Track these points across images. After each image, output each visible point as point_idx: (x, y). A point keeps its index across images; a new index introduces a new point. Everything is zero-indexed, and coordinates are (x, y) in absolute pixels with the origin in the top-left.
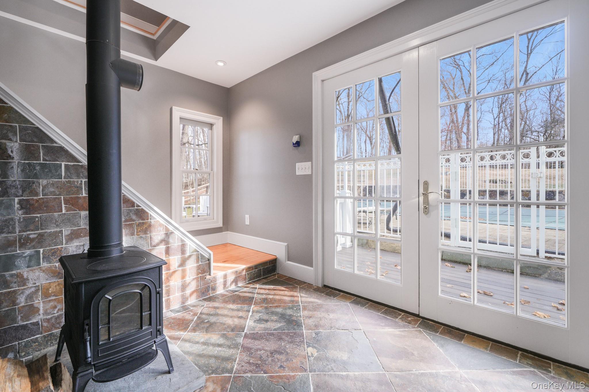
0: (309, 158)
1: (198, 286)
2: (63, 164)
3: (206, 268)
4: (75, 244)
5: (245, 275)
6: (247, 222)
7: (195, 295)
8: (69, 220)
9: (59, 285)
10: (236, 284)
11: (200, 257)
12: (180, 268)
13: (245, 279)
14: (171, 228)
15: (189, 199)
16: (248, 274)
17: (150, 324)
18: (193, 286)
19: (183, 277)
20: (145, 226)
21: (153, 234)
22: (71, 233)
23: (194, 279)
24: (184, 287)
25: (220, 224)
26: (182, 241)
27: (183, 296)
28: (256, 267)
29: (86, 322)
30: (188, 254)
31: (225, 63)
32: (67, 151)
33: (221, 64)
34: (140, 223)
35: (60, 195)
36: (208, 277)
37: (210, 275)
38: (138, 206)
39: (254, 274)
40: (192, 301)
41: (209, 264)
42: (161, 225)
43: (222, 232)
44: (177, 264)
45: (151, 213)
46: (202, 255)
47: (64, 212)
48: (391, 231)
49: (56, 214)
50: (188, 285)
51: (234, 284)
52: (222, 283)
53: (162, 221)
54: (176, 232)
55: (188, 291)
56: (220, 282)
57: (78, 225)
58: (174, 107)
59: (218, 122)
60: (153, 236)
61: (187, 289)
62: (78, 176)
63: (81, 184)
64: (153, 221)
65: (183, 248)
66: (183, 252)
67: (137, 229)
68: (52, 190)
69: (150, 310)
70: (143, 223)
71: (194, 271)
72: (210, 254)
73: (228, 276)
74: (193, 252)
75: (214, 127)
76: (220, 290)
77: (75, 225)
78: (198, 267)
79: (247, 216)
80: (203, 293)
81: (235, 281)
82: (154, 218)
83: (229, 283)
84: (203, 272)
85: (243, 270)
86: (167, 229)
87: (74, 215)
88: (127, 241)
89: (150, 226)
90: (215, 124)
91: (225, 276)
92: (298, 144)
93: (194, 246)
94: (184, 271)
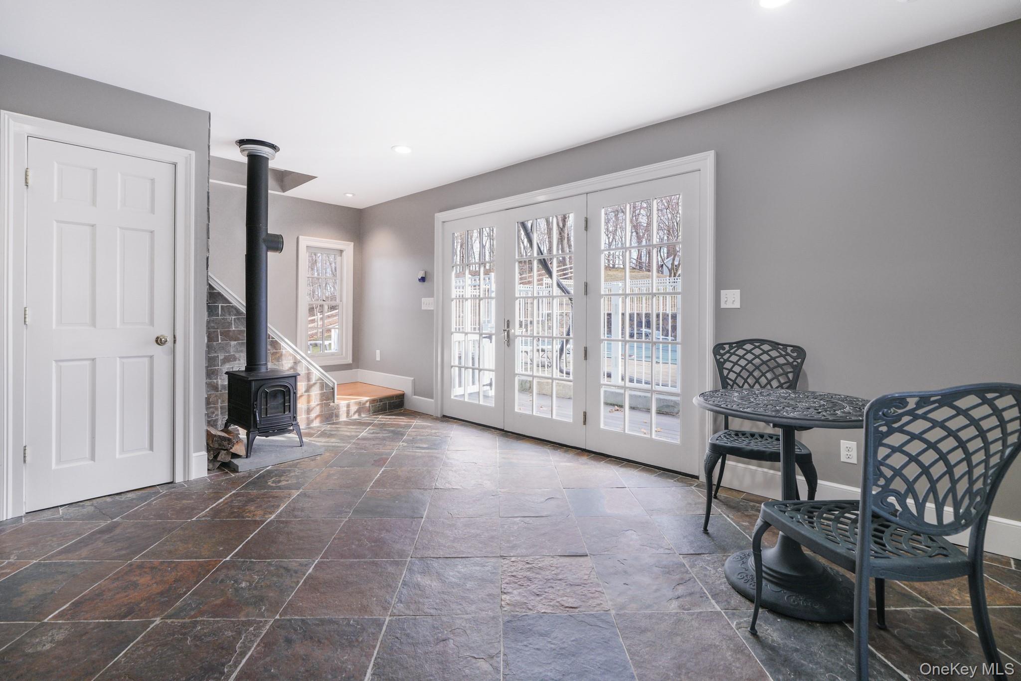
0: (431, 294)
1: (321, 411)
2: (220, 305)
3: (330, 396)
4: (227, 367)
5: (369, 406)
6: (378, 359)
7: (318, 420)
8: (223, 347)
9: (216, 396)
10: (359, 415)
11: (323, 385)
12: (306, 394)
13: (369, 411)
14: (298, 357)
15: (316, 331)
16: (372, 406)
17: (290, 412)
18: (316, 412)
19: (309, 402)
20: (278, 355)
21: (284, 362)
22: (225, 358)
23: (318, 405)
24: (309, 411)
25: (349, 360)
26: (308, 369)
27: (308, 418)
28: (381, 400)
29: (255, 403)
30: (313, 381)
31: (354, 195)
32: (222, 296)
33: (350, 195)
34: (274, 352)
35: (217, 329)
36: (332, 404)
37: (334, 402)
38: (273, 338)
39: (379, 407)
40: (316, 424)
41: (333, 392)
42: (291, 354)
43: (351, 369)
44: (304, 390)
45: (283, 344)
46: (326, 384)
47: (220, 341)
48: (563, 373)
49: (215, 343)
50: (313, 408)
51: (357, 414)
52: (345, 411)
53: (291, 351)
54: (303, 361)
55: (313, 415)
56: (343, 410)
57: (229, 352)
58: (300, 237)
59: (349, 247)
60: (284, 364)
61: (312, 412)
62: (230, 315)
63: (232, 320)
64: (284, 351)
65: (308, 376)
66: (309, 379)
67: (272, 357)
68: (212, 325)
69: (290, 403)
70: (276, 352)
71: (318, 397)
72: (334, 383)
73: (351, 406)
74: (318, 380)
75: (344, 253)
76: (343, 418)
77: (227, 352)
78: (322, 395)
79: (378, 352)
80: (327, 418)
81: (359, 411)
82: (286, 349)
83: (352, 412)
84: (328, 399)
85: (367, 401)
86: (295, 358)
87: (227, 344)
88: (270, 366)
89: (281, 355)
90: (345, 250)
91: (348, 406)
92: (423, 279)
93: (318, 374)
94: (309, 396)
